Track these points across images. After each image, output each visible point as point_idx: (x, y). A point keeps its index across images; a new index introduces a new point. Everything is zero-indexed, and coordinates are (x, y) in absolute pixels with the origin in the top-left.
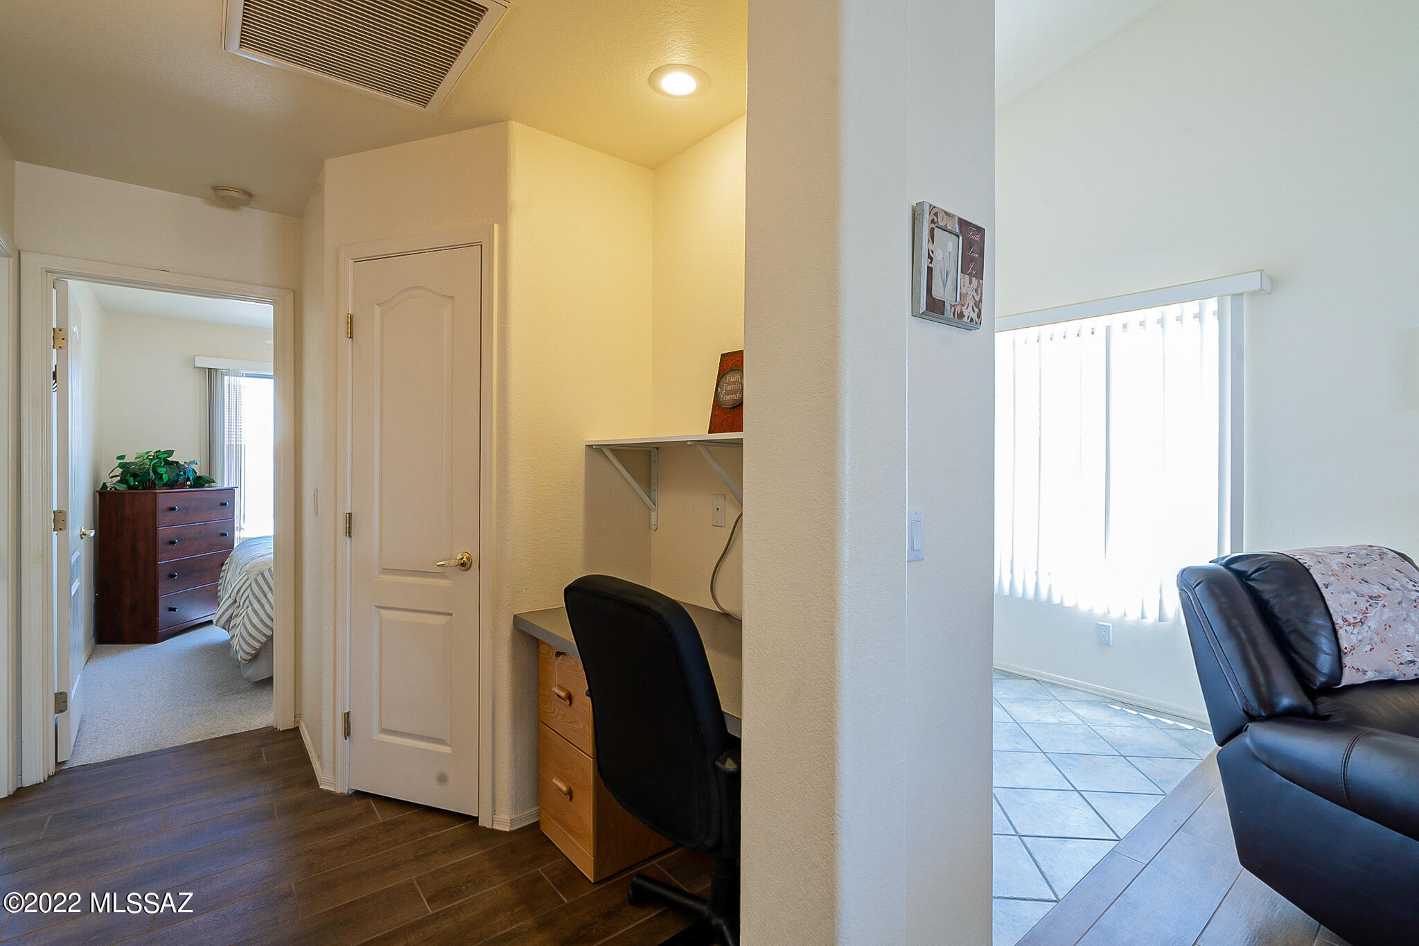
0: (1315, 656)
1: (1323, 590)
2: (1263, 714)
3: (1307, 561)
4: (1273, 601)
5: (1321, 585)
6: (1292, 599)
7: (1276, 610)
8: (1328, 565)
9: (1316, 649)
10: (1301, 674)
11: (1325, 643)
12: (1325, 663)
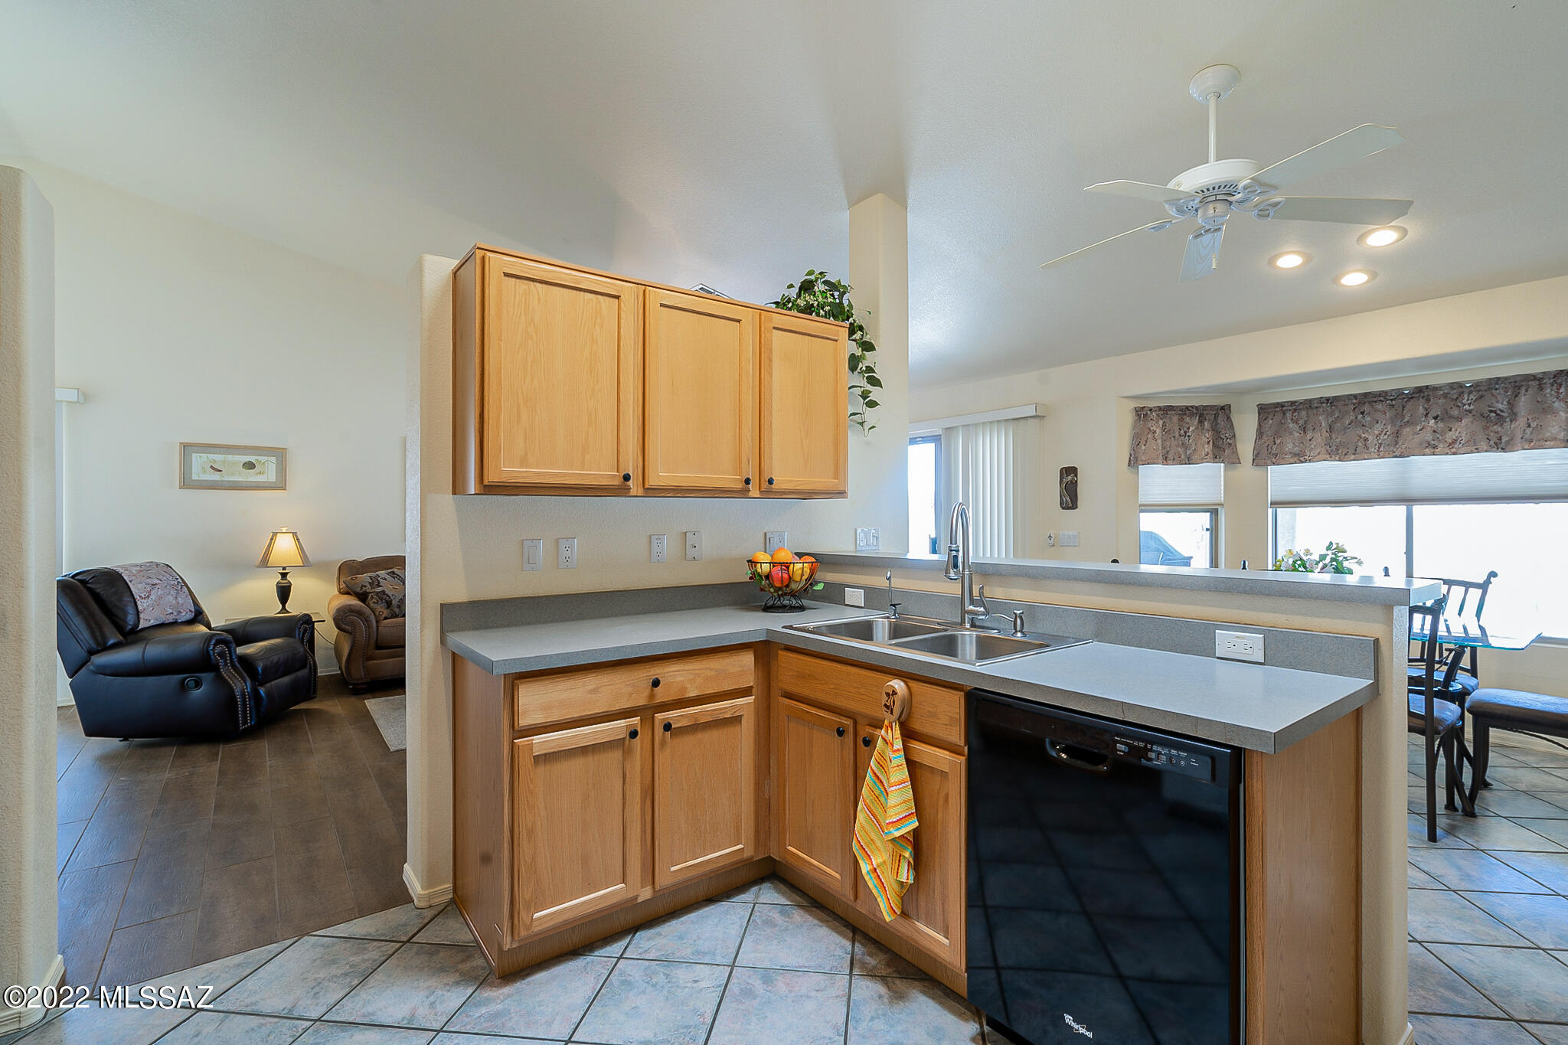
0: (126, 616)
1: (129, 583)
2: (100, 649)
3: (120, 570)
4: (102, 593)
5: (128, 581)
6: (113, 590)
7: (104, 597)
8: (130, 571)
9: (126, 613)
10: (120, 628)
11: (131, 610)
12: (131, 619)
